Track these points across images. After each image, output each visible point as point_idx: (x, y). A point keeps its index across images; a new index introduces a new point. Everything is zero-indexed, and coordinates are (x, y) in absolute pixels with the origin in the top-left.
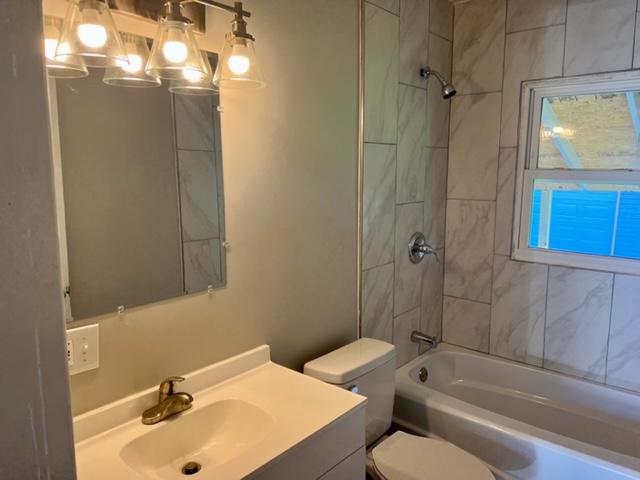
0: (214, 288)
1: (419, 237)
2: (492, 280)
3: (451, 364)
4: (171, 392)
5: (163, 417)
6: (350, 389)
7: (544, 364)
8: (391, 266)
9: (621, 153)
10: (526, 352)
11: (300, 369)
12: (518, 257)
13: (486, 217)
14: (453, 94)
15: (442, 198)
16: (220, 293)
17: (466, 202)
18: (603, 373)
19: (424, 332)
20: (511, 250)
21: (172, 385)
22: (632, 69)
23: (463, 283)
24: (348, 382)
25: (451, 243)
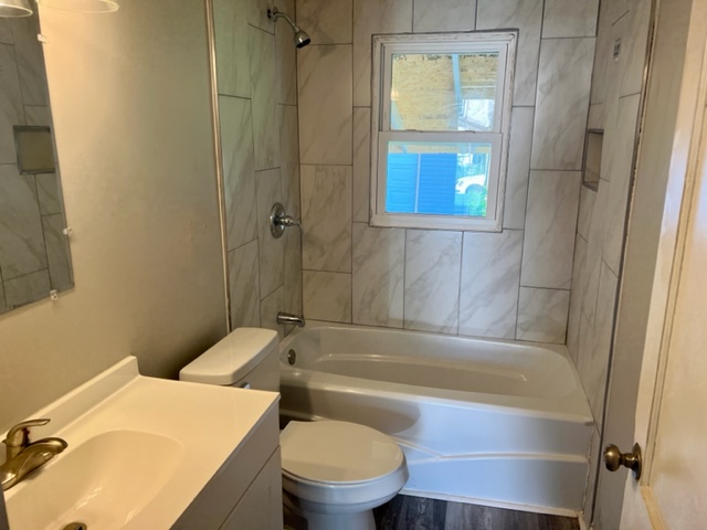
0: (59, 291)
1: (278, 208)
2: (352, 249)
3: (316, 340)
4: (26, 443)
5: (19, 476)
6: (242, 386)
7: (405, 325)
8: (255, 242)
9: (439, 117)
10: (387, 316)
11: (175, 376)
12: (377, 223)
13: (343, 183)
14: (307, 42)
15: (296, 162)
16: (67, 299)
17: (320, 167)
18: (456, 324)
19: (287, 312)
20: (370, 217)
21: (26, 432)
22: (475, 31)
23: (323, 255)
24: (240, 380)
25: (307, 213)
